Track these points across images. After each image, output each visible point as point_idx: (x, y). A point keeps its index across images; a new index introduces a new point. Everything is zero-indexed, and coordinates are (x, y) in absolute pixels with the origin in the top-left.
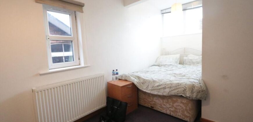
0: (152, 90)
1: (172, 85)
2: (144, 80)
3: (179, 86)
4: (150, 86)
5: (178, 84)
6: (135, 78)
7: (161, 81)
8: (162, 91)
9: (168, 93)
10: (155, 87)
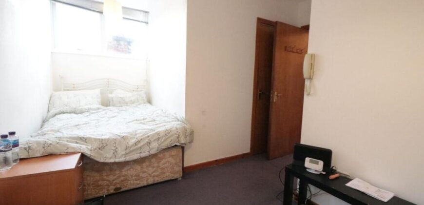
0: (127, 154)
1: (159, 134)
2: (102, 141)
3: (169, 133)
4: (119, 148)
5: (167, 132)
6: (77, 143)
7: (136, 135)
8: (147, 148)
9: (156, 149)
10: (131, 147)
